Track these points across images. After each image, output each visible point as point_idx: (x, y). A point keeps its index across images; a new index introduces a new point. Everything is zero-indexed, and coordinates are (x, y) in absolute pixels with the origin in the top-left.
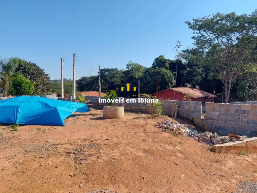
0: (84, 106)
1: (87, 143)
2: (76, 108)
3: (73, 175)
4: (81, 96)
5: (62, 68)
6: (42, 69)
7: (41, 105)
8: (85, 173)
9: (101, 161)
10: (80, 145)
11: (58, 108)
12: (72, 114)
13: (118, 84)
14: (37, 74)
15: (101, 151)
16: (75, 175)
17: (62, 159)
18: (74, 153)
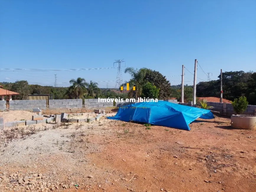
0: (208, 113)
1: (218, 152)
2: (200, 114)
3: (208, 181)
4: (203, 102)
5: (183, 74)
6: (164, 76)
7: (167, 109)
8: (220, 182)
9: (238, 174)
10: (211, 153)
11: (183, 113)
12: (196, 119)
13: (244, 90)
14: (159, 81)
15: (237, 163)
16: (209, 182)
17: (194, 163)
18: (205, 160)
